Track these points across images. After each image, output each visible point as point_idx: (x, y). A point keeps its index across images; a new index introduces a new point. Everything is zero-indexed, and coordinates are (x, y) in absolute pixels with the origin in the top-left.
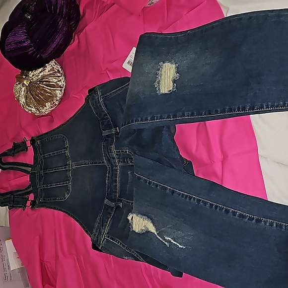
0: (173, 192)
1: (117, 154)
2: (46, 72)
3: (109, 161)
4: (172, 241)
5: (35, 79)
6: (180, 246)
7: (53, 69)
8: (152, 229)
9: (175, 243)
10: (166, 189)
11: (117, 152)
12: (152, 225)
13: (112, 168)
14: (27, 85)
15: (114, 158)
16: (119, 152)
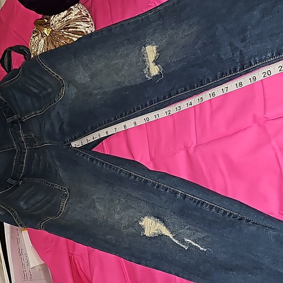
0: (185, 196)
1: (25, 138)
2: (72, 17)
3: (18, 144)
4: (194, 244)
5: (58, 25)
6: (201, 249)
7: (80, 13)
8: (166, 232)
9: (196, 245)
10: (177, 193)
11: (25, 136)
12: (165, 227)
13: (21, 151)
14: (48, 35)
15: (22, 142)
16: (27, 136)
